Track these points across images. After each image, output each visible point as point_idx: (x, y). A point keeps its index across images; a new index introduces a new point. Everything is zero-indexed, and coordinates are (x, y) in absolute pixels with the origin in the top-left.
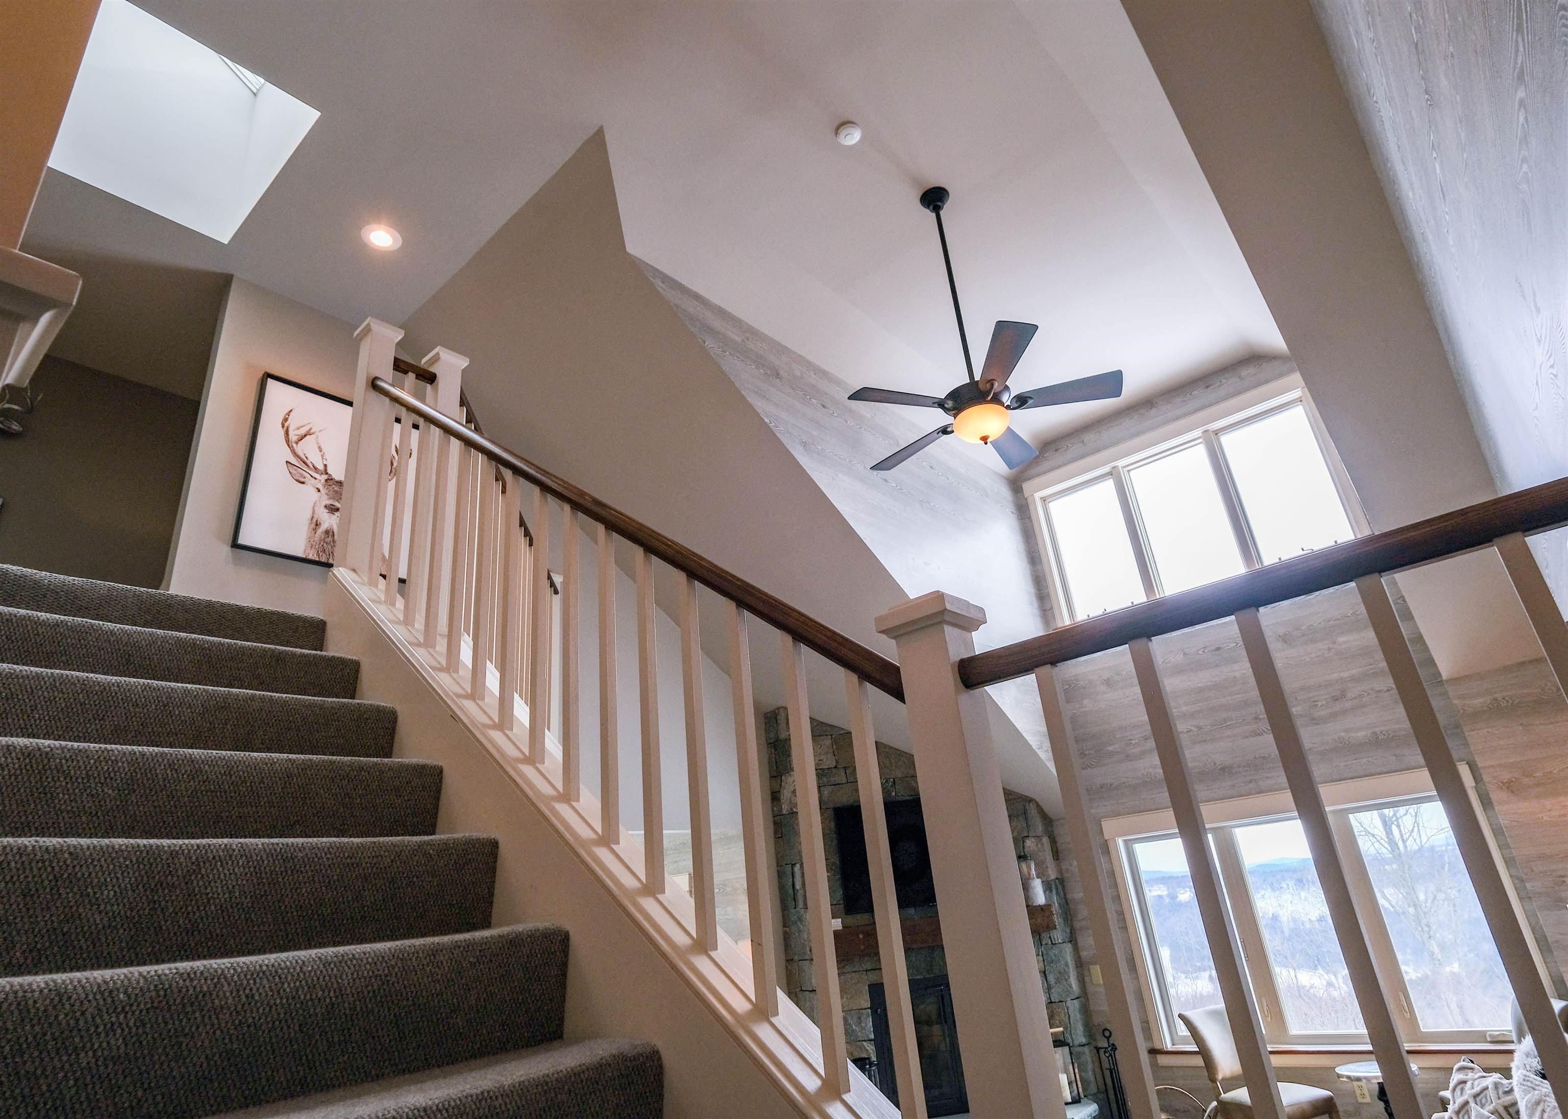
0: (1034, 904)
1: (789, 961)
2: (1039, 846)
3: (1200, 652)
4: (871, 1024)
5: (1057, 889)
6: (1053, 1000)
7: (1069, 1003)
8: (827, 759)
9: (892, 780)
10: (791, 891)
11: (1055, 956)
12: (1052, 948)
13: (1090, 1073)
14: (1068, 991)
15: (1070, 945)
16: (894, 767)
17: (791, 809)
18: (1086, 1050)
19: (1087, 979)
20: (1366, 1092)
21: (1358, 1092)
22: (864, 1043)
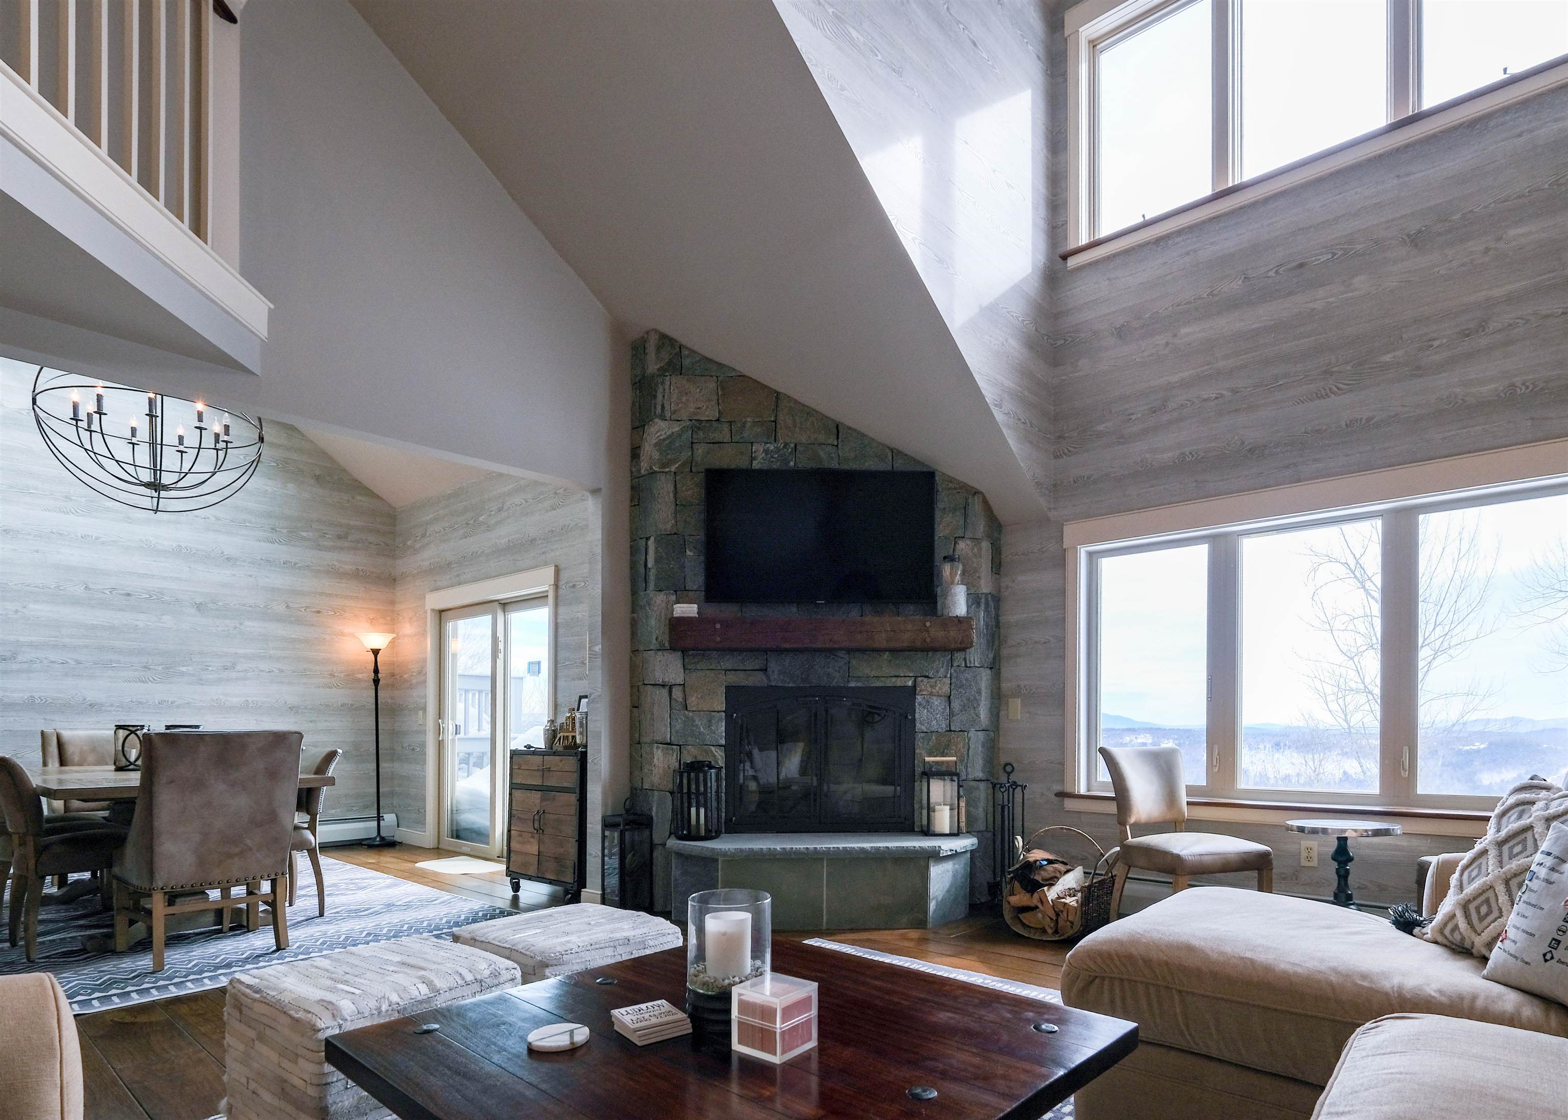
0: (950, 615)
1: (635, 652)
2: (976, 550)
3: (1272, 274)
4: (723, 728)
5: (987, 604)
6: (953, 729)
7: (972, 734)
8: (708, 407)
9: (792, 445)
10: (642, 570)
11: (967, 680)
12: (965, 670)
13: (981, 809)
14: (974, 721)
15: (989, 671)
16: (797, 430)
17: (651, 468)
18: (982, 786)
19: (1002, 713)
20: (1315, 855)
21: (1304, 854)
22: (713, 748)
